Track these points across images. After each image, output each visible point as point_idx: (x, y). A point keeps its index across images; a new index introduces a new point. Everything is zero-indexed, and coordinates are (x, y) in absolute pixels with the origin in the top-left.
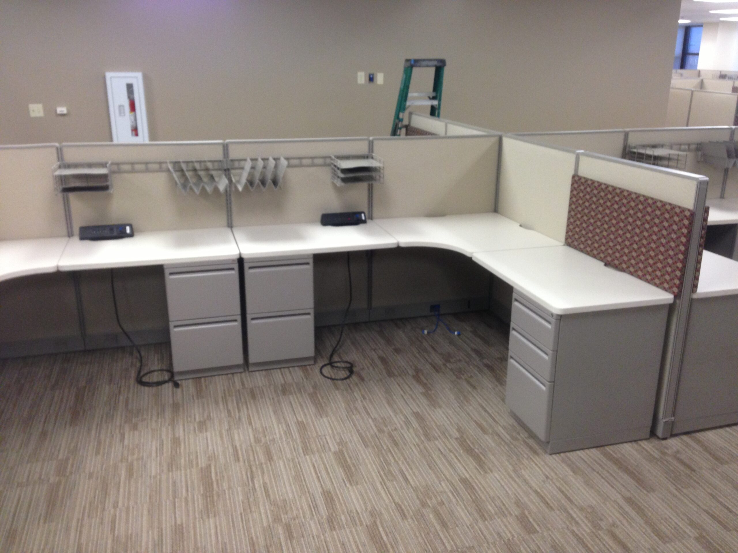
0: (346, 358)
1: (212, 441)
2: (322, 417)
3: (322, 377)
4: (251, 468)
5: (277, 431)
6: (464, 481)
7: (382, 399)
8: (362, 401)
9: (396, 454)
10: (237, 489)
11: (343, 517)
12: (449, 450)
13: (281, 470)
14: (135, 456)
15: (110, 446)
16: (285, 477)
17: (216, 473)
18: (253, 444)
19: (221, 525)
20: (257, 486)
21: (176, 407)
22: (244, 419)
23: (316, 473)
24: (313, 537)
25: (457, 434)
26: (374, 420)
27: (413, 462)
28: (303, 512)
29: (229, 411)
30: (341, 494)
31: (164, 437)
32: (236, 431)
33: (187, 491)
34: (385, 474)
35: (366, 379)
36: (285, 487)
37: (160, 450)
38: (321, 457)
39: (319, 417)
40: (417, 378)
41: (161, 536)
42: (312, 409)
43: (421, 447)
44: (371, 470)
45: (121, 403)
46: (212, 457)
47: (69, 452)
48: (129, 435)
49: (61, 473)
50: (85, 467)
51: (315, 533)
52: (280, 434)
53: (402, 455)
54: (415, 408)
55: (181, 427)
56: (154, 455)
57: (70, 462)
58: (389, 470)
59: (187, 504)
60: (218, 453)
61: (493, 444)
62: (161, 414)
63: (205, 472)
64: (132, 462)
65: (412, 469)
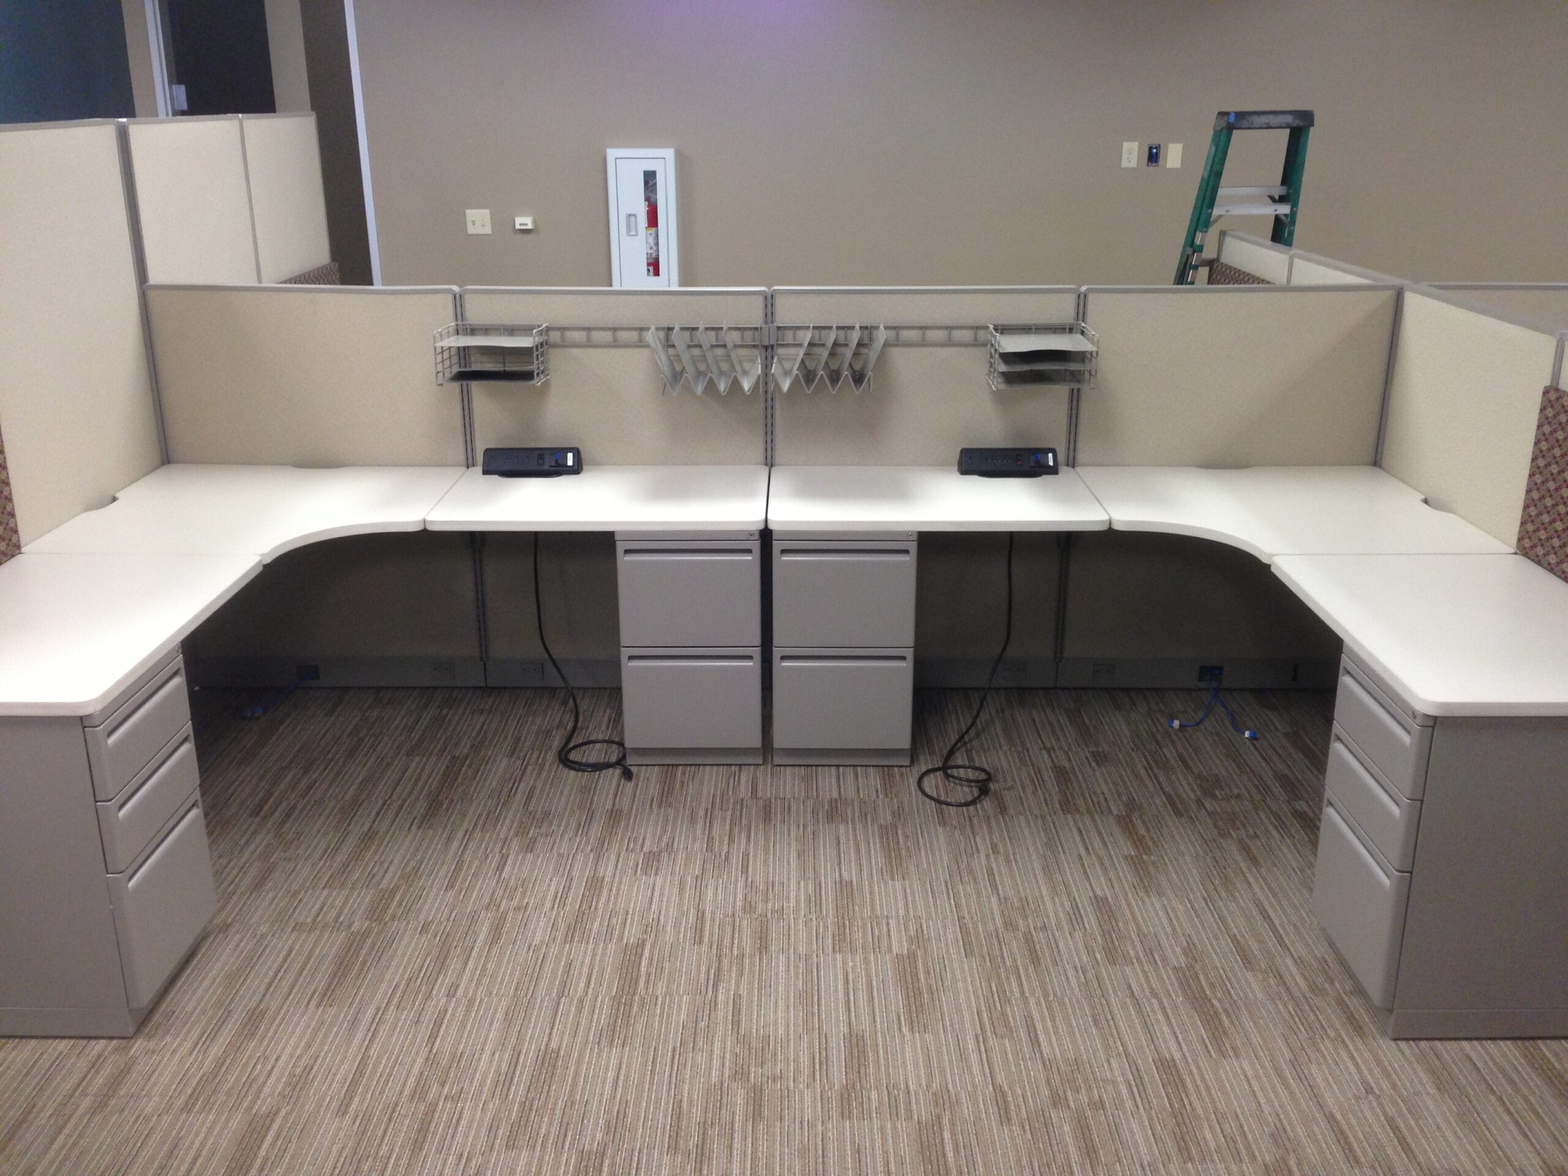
0: (981, 761)
1: (661, 895)
2: (893, 879)
3: (919, 793)
4: (720, 961)
5: (793, 894)
6: (1167, 1066)
7: (1034, 857)
8: (988, 856)
9: (1029, 982)
10: (681, 1000)
11: (874, 1095)
12: (1152, 991)
13: (777, 975)
14: (515, 903)
15: (476, 875)
16: (781, 989)
17: (651, 959)
18: (739, 913)
19: (629, 1067)
20: (721, 998)
21: (615, 816)
22: (736, 861)
23: (847, 994)
24: (801, 1123)
25: (1182, 959)
26: (1003, 901)
27: (1062, 1004)
28: (797, 1070)
29: (710, 839)
30: (885, 1047)
31: (576, 873)
32: (712, 882)
33: (588, 985)
34: (991, 1019)
35: (1011, 811)
36: (776, 1012)
37: (561, 899)
38: (866, 961)
39: (887, 878)
40: (1126, 823)
41: (514, 1064)
42: (878, 858)
43: (1091, 974)
44: (964, 1006)
45: (518, 796)
46: (652, 927)
47: (402, 877)
48: (516, 859)
49: (377, 913)
50: (420, 909)
51: (808, 1114)
52: (798, 902)
53: (1042, 983)
54: (1103, 889)
55: (613, 857)
56: (548, 905)
57: (398, 897)
58: (1003, 1014)
59: (579, 1010)
60: (666, 922)
61: (1260, 996)
62: (583, 827)
63: (632, 955)
64: (505, 913)
65: (1053, 1019)
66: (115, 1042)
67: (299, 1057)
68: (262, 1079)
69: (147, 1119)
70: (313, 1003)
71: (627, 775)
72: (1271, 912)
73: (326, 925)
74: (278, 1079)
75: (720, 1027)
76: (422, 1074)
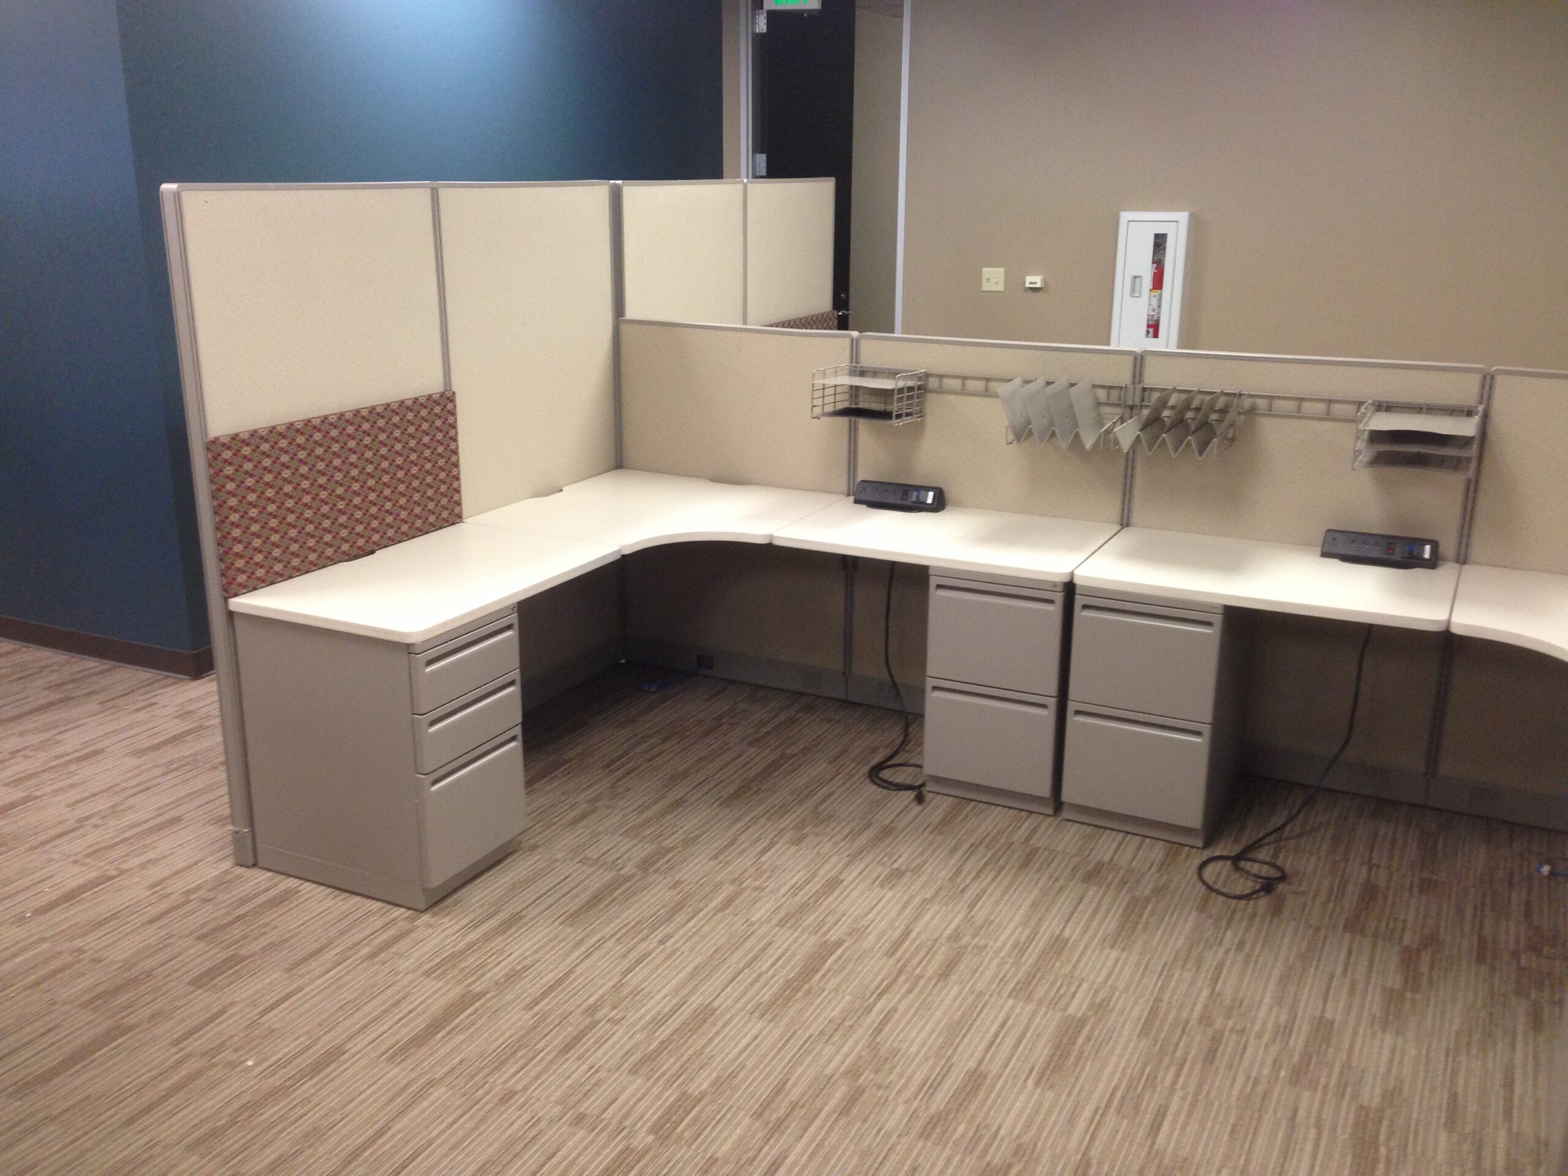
0: (1285, 860)
1: (884, 907)
2: (1112, 948)
3: (1195, 876)
4: (899, 975)
5: (1002, 938)
7: (1279, 964)
9: (1188, 1077)
10: (844, 997)
11: (961, 1128)
12: (1318, 1121)
13: (942, 1001)
14: (757, 883)
15: (741, 853)
16: (938, 1014)
17: (840, 958)
18: (943, 939)
19: (764, 1039)
20: (879, 1007)
21: (887, 832)
22: (969, 895)
23: (996, 1035)
24: (879, 1130)
25: (1377, 1099)
26: (1215, 996)
27: (1209, 1106)
28: (905, 1086)
29: (959, 871)
30: (1002, 1089)
31: (822, 872)
32: (935, 908)
33: (773, 965)
34: (1124, 1098)
36: (919, 1033)
37: (796, 889)
38: (1034, 1014)
39: (1108, 944)
40: (1410, 957)
41: (674, 1011)
42: (1110, 924)
43: (1261, 1088)
44: (1104, 1078)
45: (816, 797)
46: (857, 932)
47: (683, 841)
48: (781, 848)
49: (645, 865)
50: (681, 870)
51: (889, 1126)
52: (1004, 944)
53: (1201, 1082)
54: (1335, 1011)
55: (862, 866)
56: (782, 891)
57: (668, 857)
58: (1140, 1097)
59: (752, 984)
60: (872, 931)
62: (854, 834)
63: (826, 950)
64: (745, 889)
65: (1189, 1116)
66: (410, 912)
67: (526, 958)
68: (489, 967)
69: (397, 974)
70: (561, 919)
71: (920, 799)
73: (604, 865)
74: (501, 970)
75: (861, 1031)
76: (603, 996)
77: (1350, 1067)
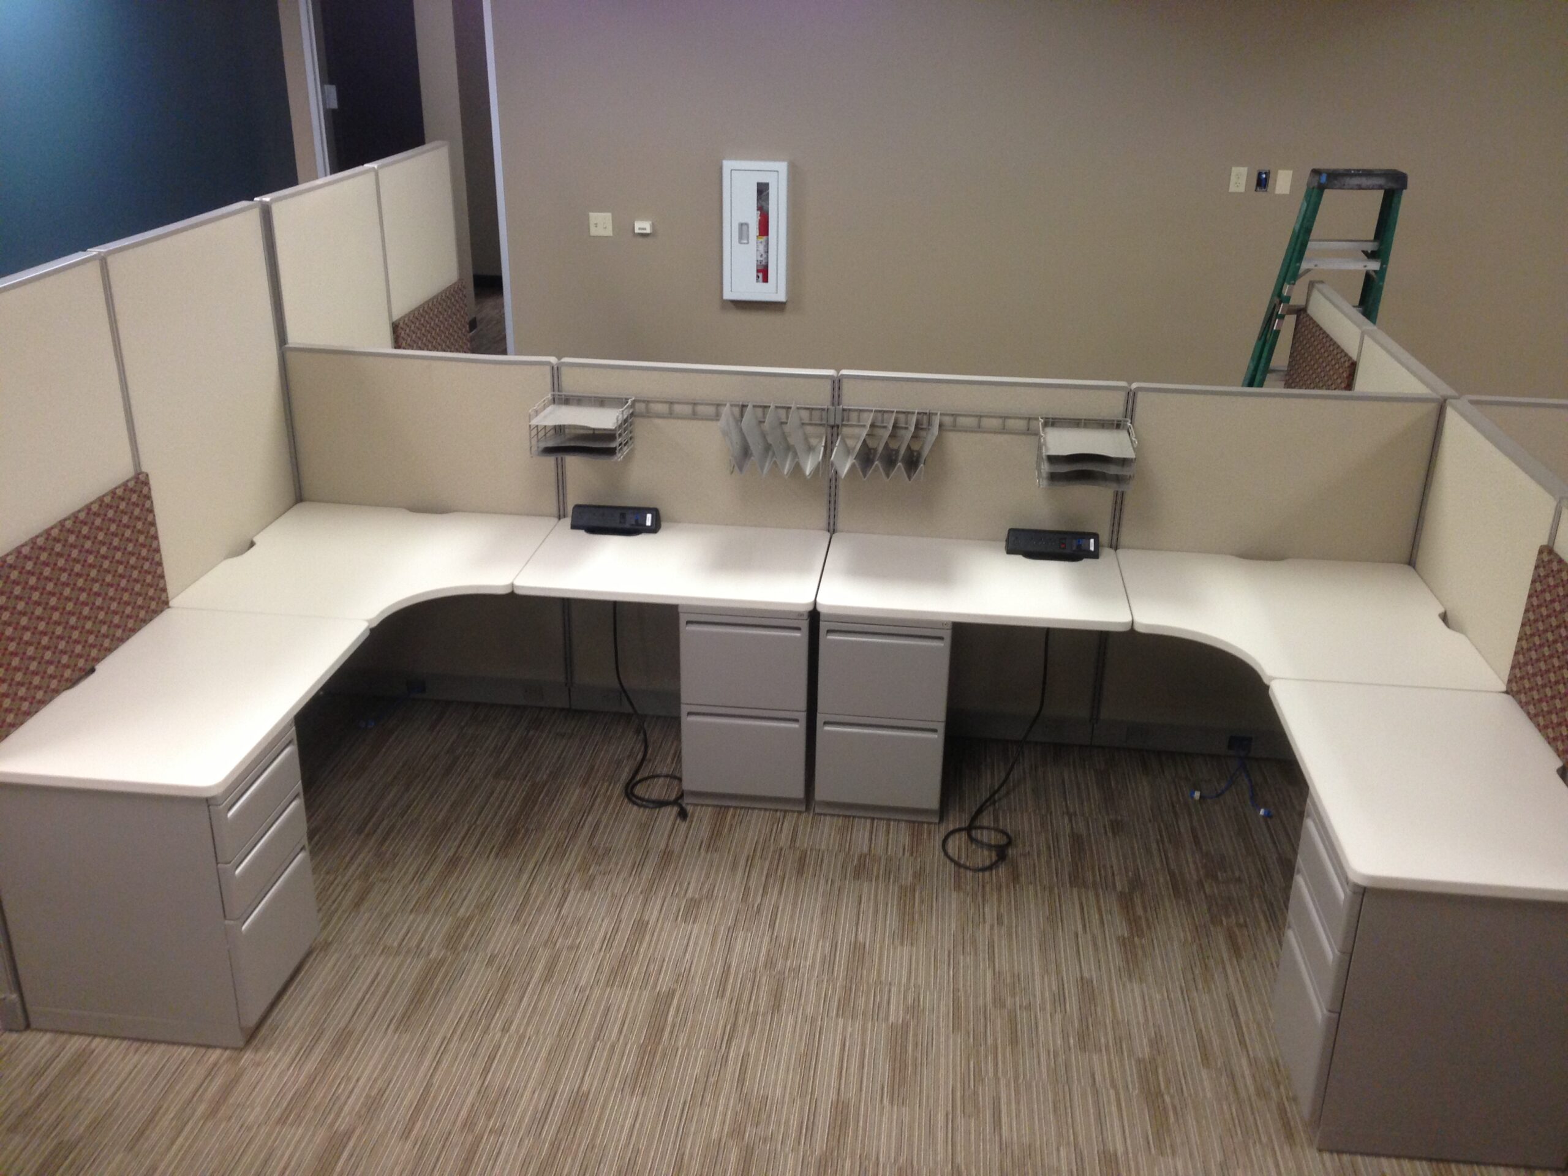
0: (1006, 823)
1: (696, 944)
2: (902, 944)
3: (942, 854)
4: (736, 1018)
5: (810, 954)
6: (1108, 1159)
7: (1034, 931)
8: (992, 927)
9: (1004, 1063)
10: (697, 1054)
11: (848, 1164)
12: (1113, 1081)
13: (784, 1035)
14: (569, 942)
15: (539, 910)
16: (785, 1049)
17: (678, 1010)
18: (760, 968)
19: (644, 1115)
20: (732, 1055)
21: (667, 857)
22: (766, 914)
23: (841, 1060)
25: (1147, 1050)
26: (997, 975)
27: (1029, 1087)
28: (786, 1132)
29: (747, 889)
30: (866, 1116)
31: (625, 915)
32: (741, 934)
33: (620, 1031)
34: (963, 1097)
35: (1023, 879)
36: (777, 1072)
37: (608, 941)
38: (864, 1030)
39: (897, 942)
40: (1126, 902)
41: (549, 1104)
42: (893, 921)
43: (1061, 1059)
44: (942, 1082)
45: (585, 830)
46: (683, 978)
47: (477, 907)
48: (576, 893)
49: (452, 941)
50: (488, 942)
52: (814, 962)
53: (1016, 1065)
54: (1090, 971)
55: (659, 902)
56: (597, 946)
57: (471, 927)
58: (975, 1093)
59: (610, 1057)
60: (696, 972)
61: (1209, 1095)
62: (638, 867)
63: (662, 1004)
64: (560, 951)
65: (1018, 1103)
66: (228, 1052)
67: (376, 1080)
68: (343, 1098)
69: (249, 1129)
70: (392, 1027)
71: (683, 814)
72: (1240, 1009)
73: (408, 952)
74: (358, 1099)
75: (727, 1086)
76: (473, 1105)
77: (1118, 1023)
